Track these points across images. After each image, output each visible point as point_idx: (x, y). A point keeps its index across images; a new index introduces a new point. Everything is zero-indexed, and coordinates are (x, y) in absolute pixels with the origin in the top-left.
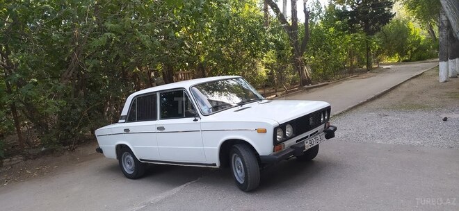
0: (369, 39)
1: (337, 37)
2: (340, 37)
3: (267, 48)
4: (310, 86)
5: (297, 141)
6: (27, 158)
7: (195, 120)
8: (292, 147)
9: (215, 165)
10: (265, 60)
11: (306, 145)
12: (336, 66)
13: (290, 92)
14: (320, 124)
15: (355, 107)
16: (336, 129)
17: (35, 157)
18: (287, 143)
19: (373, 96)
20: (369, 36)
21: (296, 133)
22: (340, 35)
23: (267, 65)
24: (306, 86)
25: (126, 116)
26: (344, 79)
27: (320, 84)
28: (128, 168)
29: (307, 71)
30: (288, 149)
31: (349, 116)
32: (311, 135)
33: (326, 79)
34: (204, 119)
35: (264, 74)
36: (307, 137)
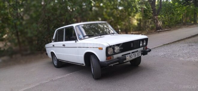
0: (196, 8)
1: (179, 7)
2: (180, 7)
3: (137, 11)
4: (161, 30)
5: (122, 55)
6: (22, 55)
7: (76, 42)
8: (118, 58)
9: (83, 64)
10: (136, 17)
11: (127, 57)
12: (176, 21)
13: (150, 33)
14: (140, 47)
15: (179, 41)
16: (150, 51)
17: (26, 55)
18: (115, 56)
19: (190, 36)
20: (196, 7)
21: (121, 51)
22: (181, 6)
23: (137, 20)
24: (158, 31)
25: (54, 39)
26: (180, 28)
27: (166, 30)
28: (55, 63)
29: (160, 23)
30: (116, 59)
31: (172, 45)
32: (132, 53)
33: (170, 28)
34: (79, 41)
35: (136, 24)
36: (130, 53)
